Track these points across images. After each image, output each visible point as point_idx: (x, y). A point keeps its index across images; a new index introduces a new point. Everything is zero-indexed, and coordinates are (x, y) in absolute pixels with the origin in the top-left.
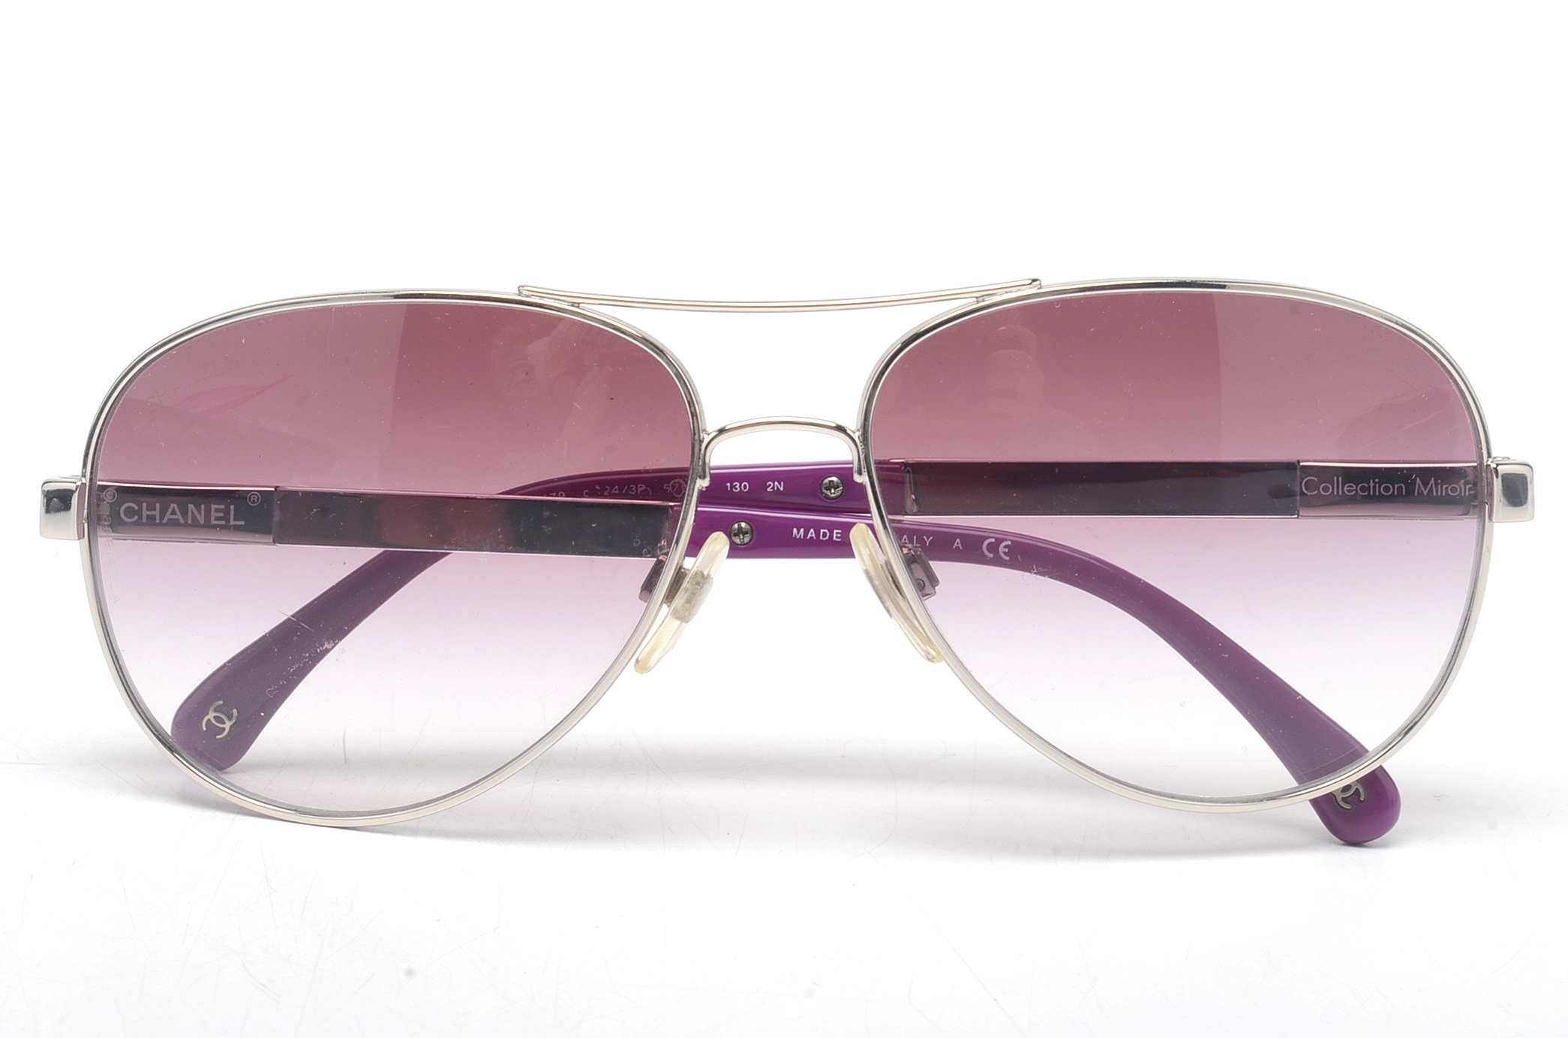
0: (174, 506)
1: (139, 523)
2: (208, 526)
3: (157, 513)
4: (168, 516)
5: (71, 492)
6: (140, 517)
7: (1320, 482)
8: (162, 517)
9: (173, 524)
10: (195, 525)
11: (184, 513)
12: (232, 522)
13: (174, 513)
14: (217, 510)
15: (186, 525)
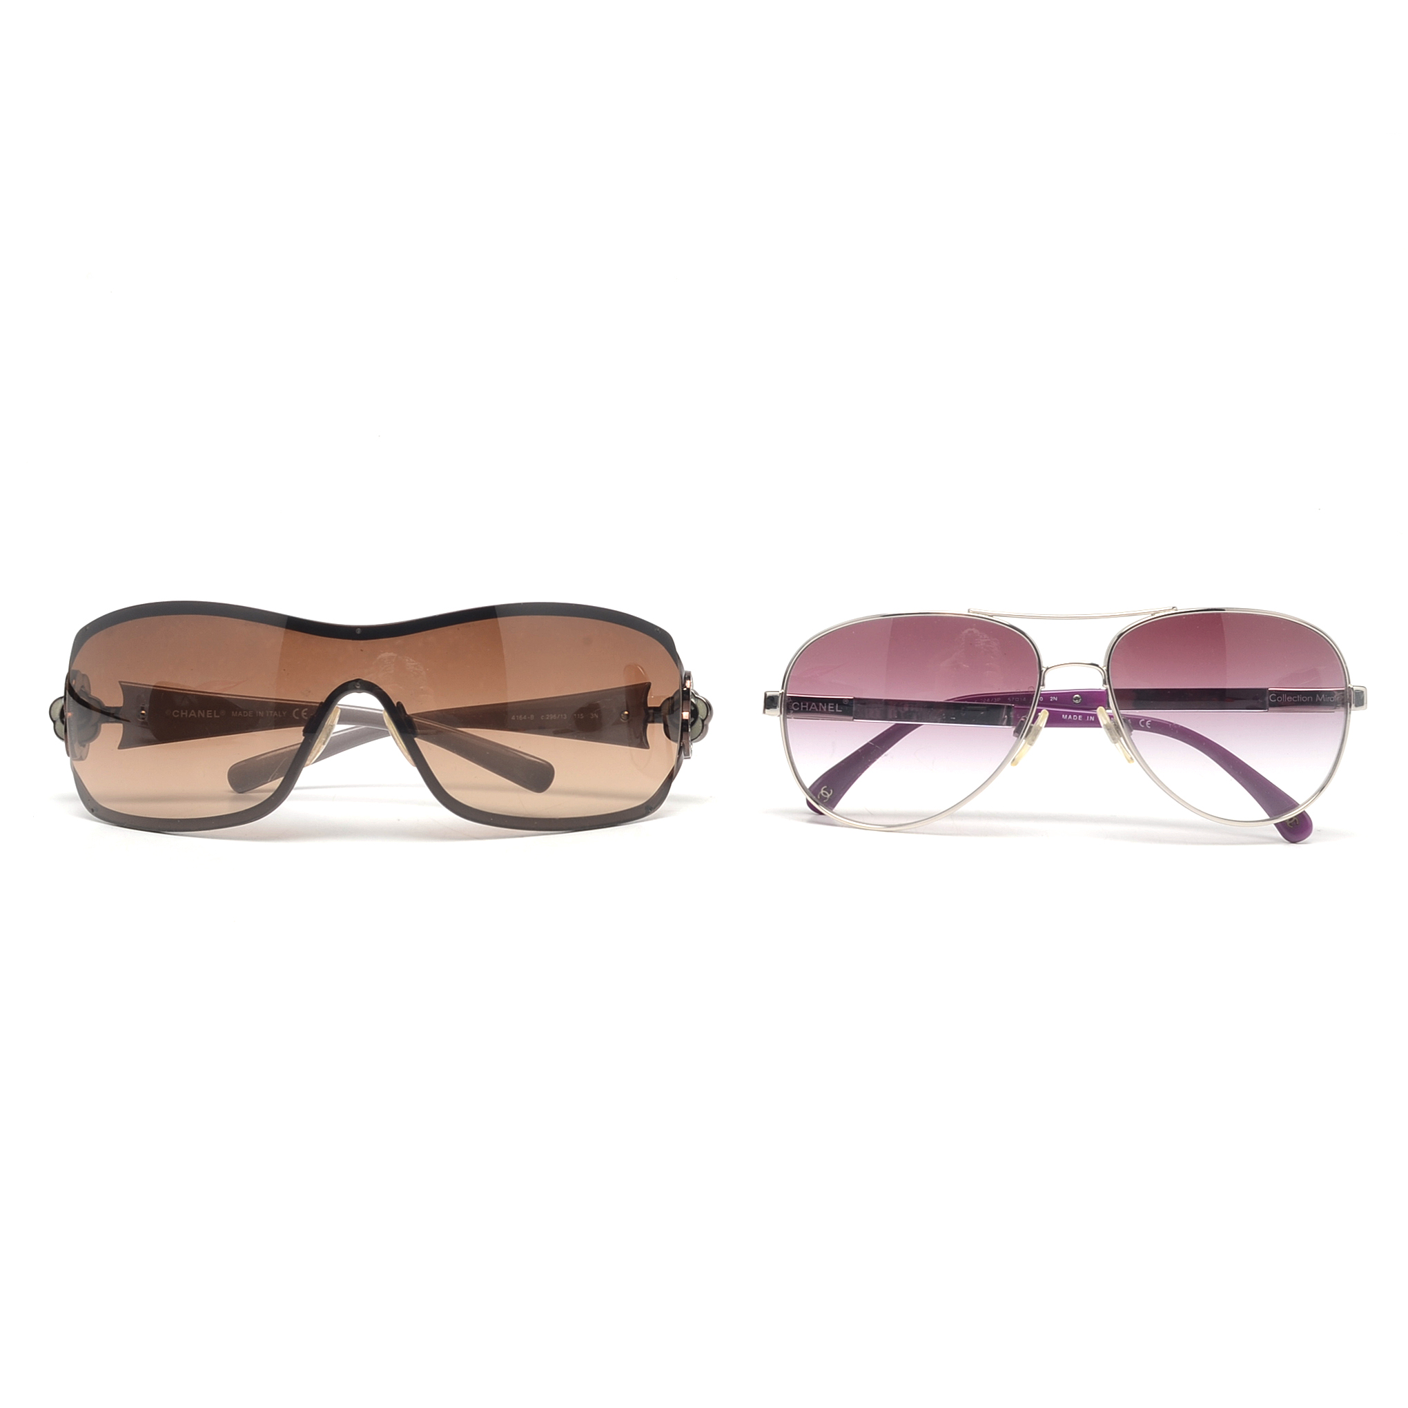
0: (814, 704)
1: (799, 712)
2: (827, 712)
3: (807, 707)
4: (811, 708)
5: (777, 697)
6: (800, 709)
7: (1277, 696)
8: (809, 709)
9: (813, 711)
10: (822, 712)
11: (818, 707)
12: (837, 711)
13: (813, 706)
14: (831, 706)
15: (818, 712)
